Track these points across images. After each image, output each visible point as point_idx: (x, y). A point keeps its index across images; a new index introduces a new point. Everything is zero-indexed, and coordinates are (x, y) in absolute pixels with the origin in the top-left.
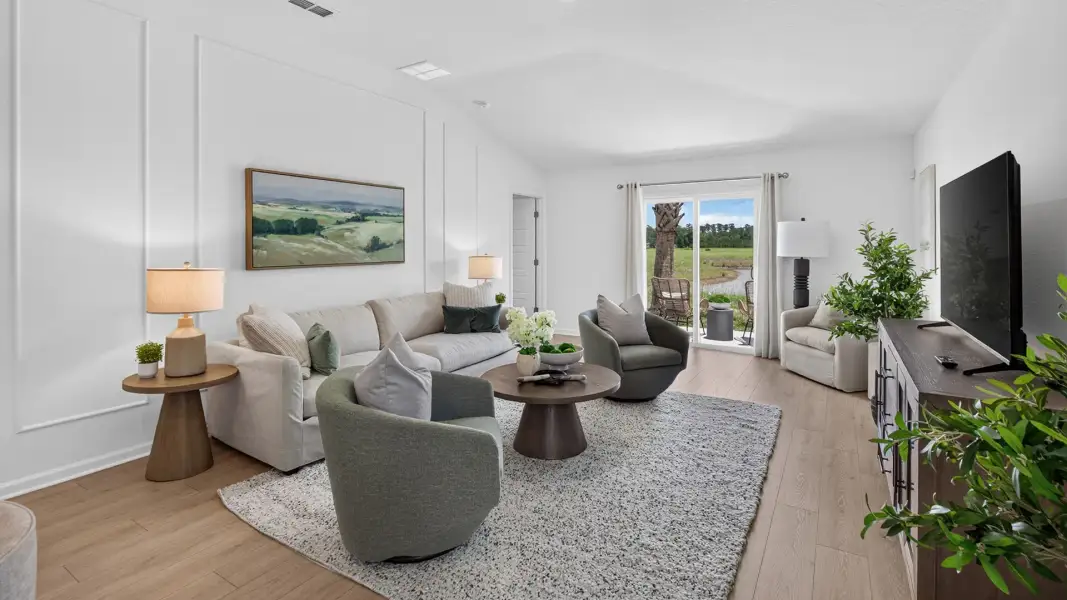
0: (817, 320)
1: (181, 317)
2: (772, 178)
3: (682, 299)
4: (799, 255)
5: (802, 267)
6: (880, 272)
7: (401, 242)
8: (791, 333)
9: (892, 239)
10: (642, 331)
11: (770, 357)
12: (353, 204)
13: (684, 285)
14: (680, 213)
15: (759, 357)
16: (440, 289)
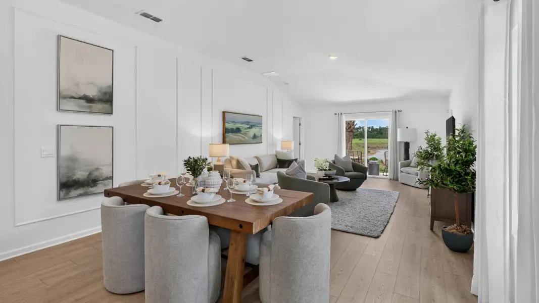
0: (412, 164)
1: (217, 158)
2: (396, 112)
3: (358, 159)
4: (406, 141)
5: (407, 145)
6: (430, 146)
7: (261, 136)
8: (402, 169)
9: (435, 135)
10: (351, 167)
11: (395, 179)
12: (249, 122)
13: (360, 153)
14: (355, 124)
15: (390, 179)
16: (274, 153)
